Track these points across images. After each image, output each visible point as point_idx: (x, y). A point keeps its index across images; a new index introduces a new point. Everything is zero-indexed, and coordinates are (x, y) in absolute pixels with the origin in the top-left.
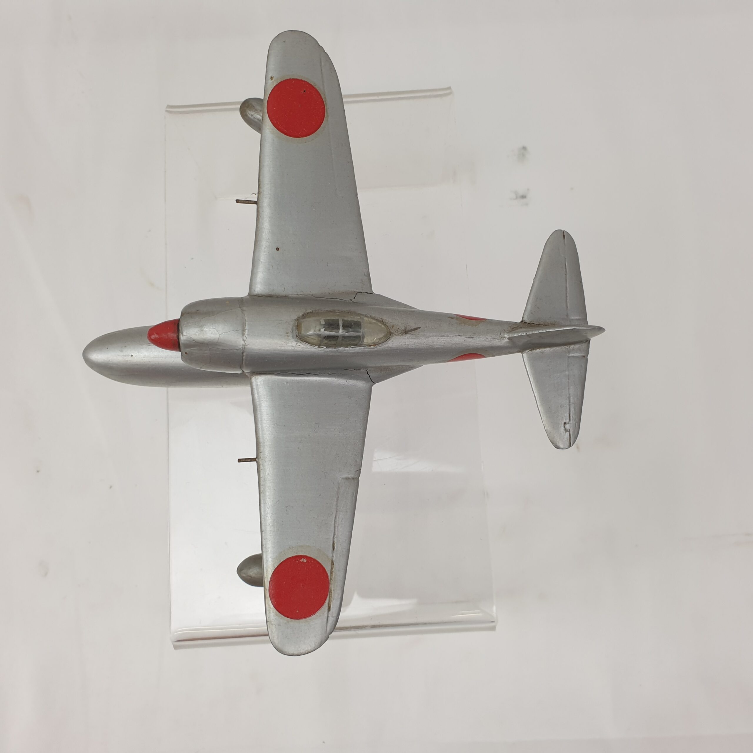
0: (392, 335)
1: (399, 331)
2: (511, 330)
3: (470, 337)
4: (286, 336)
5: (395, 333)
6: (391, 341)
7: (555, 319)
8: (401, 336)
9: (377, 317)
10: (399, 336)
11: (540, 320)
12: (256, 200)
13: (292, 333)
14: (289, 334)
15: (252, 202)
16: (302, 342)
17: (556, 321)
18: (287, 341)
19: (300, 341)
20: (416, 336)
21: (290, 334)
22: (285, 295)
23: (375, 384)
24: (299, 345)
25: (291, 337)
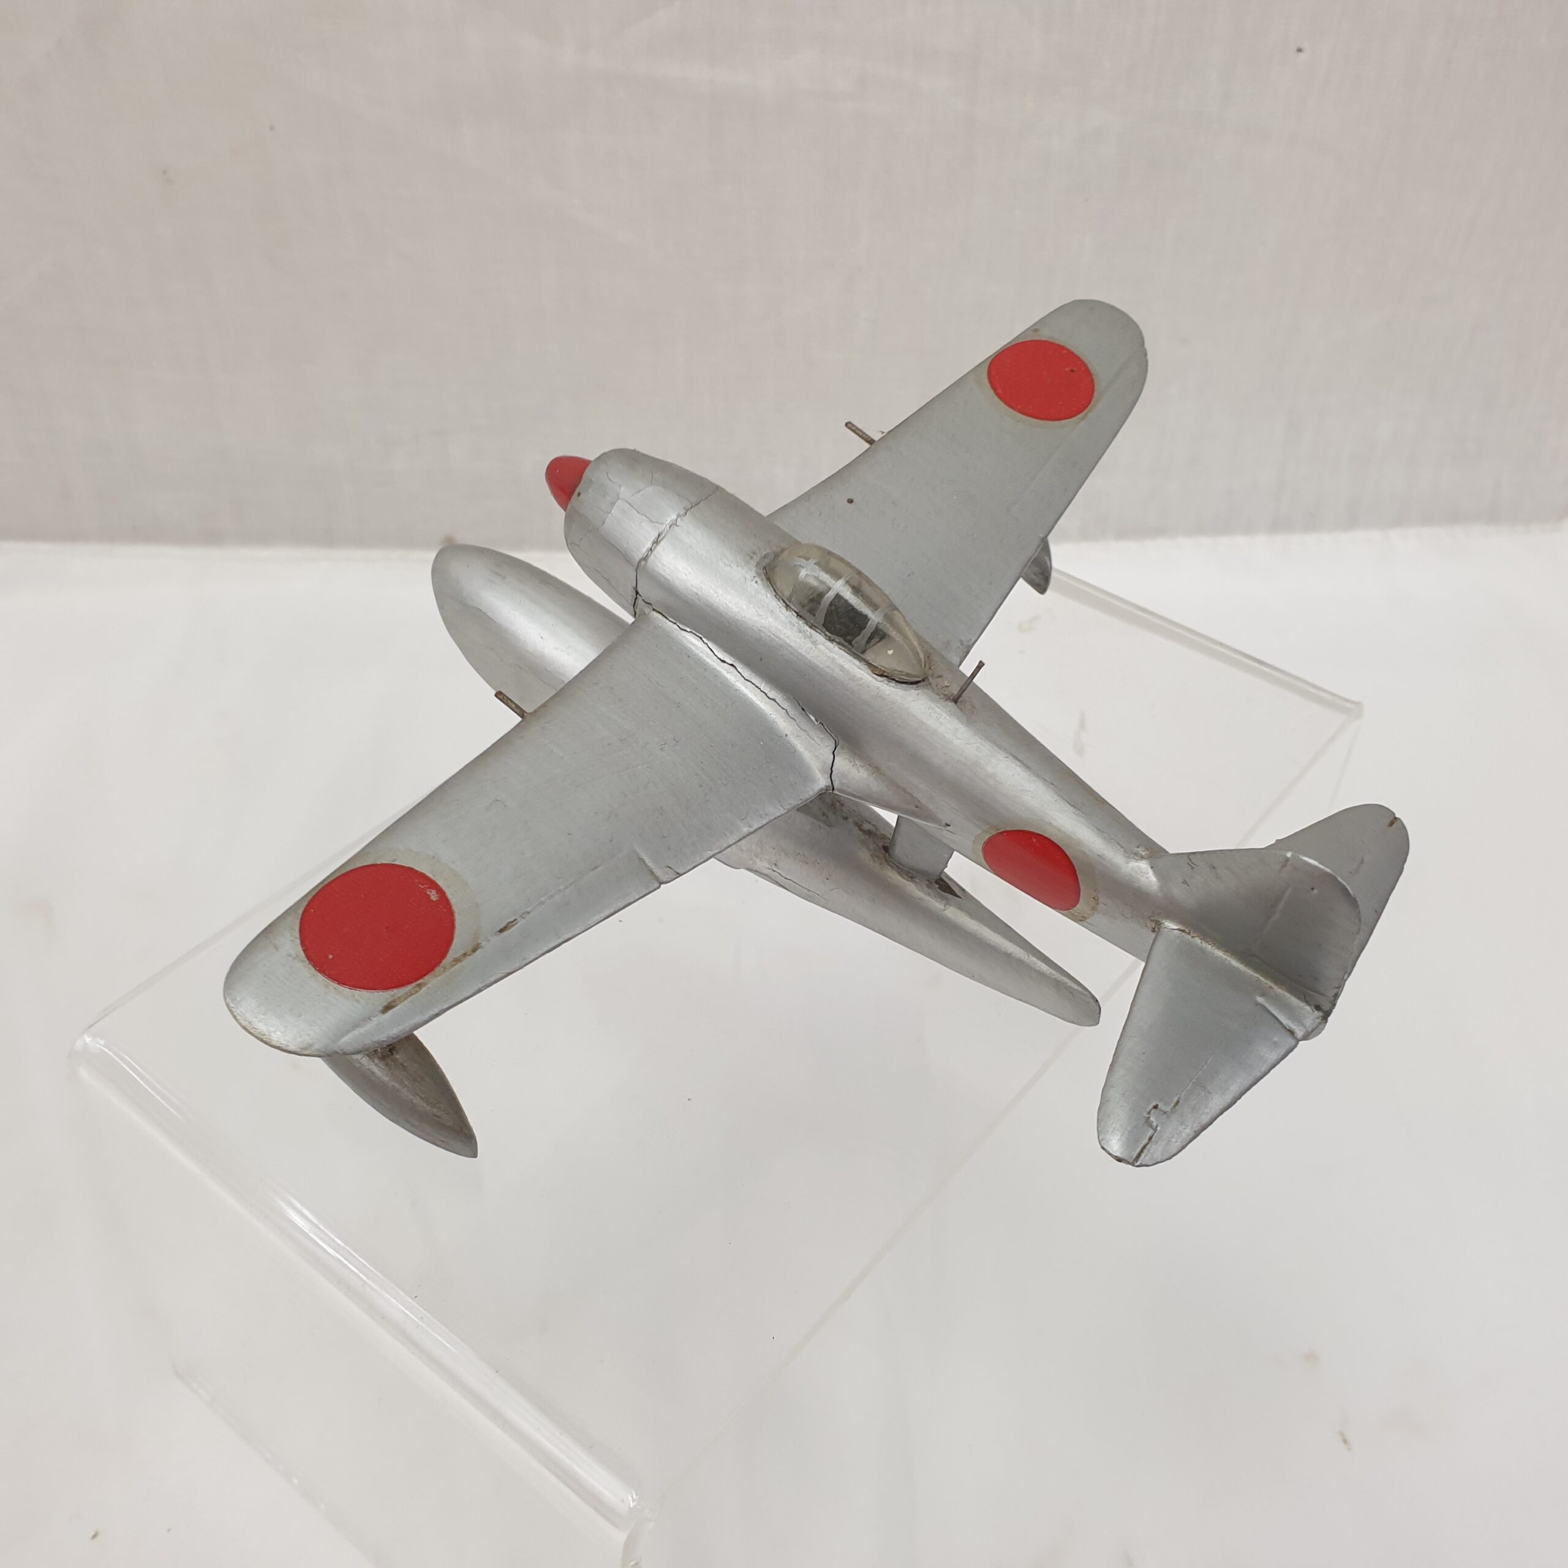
0: (926, 684)
1: (945, 691)
4: (748, 555)
5: (935, 688)
6: (916, 691)
8: (941, 699)
10: (938, 697)
12: (875, 439)
13: (762, 558)
14: (754, 556)
16: (766, 582)
18: (743, 564)
19: (764, 577)
21: (757, 558)
24: (756, 582)
25: (753, 563)
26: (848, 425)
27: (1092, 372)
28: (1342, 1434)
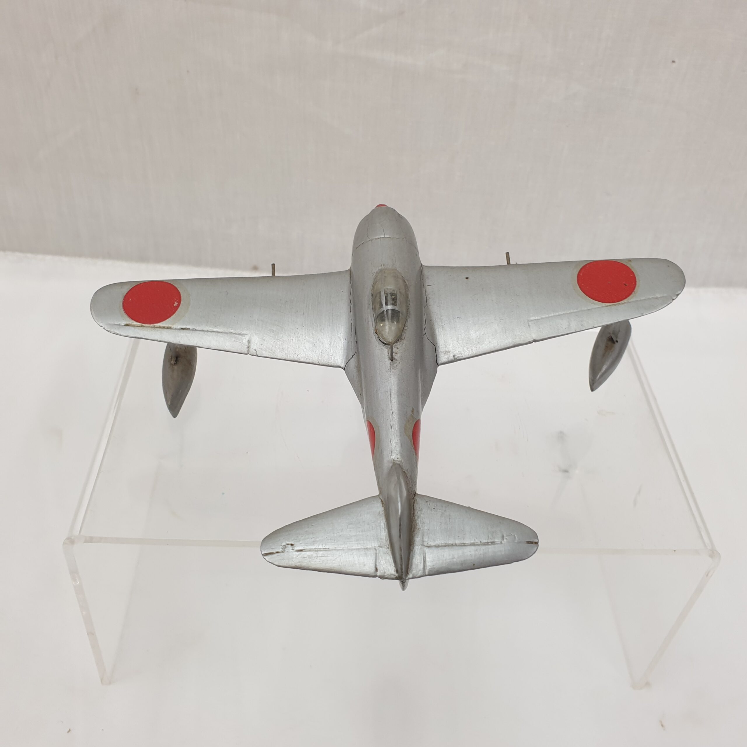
0: (388, 347)
1: (393, 354)
2: (404, 470)
3: (392, 425)
6: (382, 347)
7: (422, 528)
8: (388, 355)
9: (405, 335)
10: (387, 354)
11: (419, 510)
12: (511, 263)
14: (383, 266)
15: (508, 262)
17: (420, 529)
20: (389, 369)
22: (424, 285)
23: (343, 370)
26: (507, 254)
27: (635, 290)
28: (661, 722)
